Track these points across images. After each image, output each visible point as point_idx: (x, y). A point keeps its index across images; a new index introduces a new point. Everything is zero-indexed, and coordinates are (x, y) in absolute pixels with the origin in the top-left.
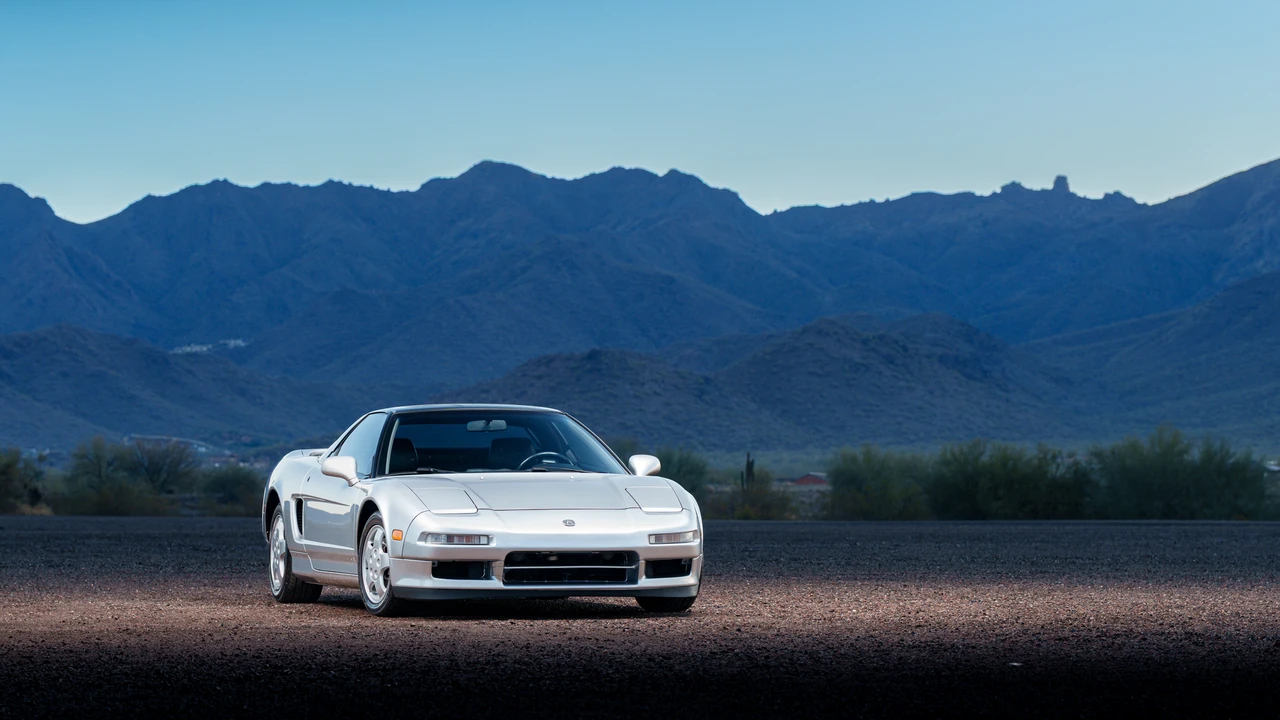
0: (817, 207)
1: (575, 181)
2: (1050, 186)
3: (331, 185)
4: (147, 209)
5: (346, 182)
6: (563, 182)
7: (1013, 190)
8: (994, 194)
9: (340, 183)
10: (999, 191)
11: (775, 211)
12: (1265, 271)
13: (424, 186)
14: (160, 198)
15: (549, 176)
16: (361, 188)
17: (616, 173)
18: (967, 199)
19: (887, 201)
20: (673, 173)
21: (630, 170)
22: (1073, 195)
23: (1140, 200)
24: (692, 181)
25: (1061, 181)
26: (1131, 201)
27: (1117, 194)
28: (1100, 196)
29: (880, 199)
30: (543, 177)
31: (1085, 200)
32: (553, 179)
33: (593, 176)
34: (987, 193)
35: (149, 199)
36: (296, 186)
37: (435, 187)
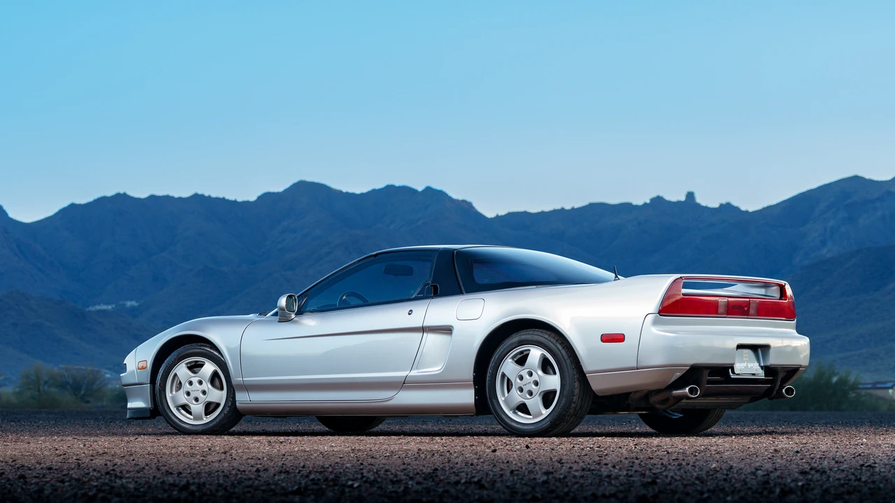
0: (525, 213)
1: (362, 194)
2: (683, 198)
3: (197, 198)
4: (71, 213)
5: (206, 194)
6: (353, 195)
7: (658, 201)
8: (645, 204)
9: (203, 196)
10: (648, 201)
11: (497, 215)
12: (828, 256)
13: (259, 198)
14: (80, 205)
15: (344, 191)
16: (217, 199)
17: (390, 189)
18: (627, 207)
19: (573, 209)
20: (428, 189)
21: (399, 187)
22: (699, 205)
23: (743, 208)
24: (441, 195)
25: (690, 195)
26: (737, 209)
27: (728, 205)
28: (716, 205)
29: (568, 207)
30: (341, 192)
31: (706, 208)
32: (347, 193)
33: (374, 191)
34: (640, 203)
35: (73, 206)
36: (173, 197)
37: (266, 198)
